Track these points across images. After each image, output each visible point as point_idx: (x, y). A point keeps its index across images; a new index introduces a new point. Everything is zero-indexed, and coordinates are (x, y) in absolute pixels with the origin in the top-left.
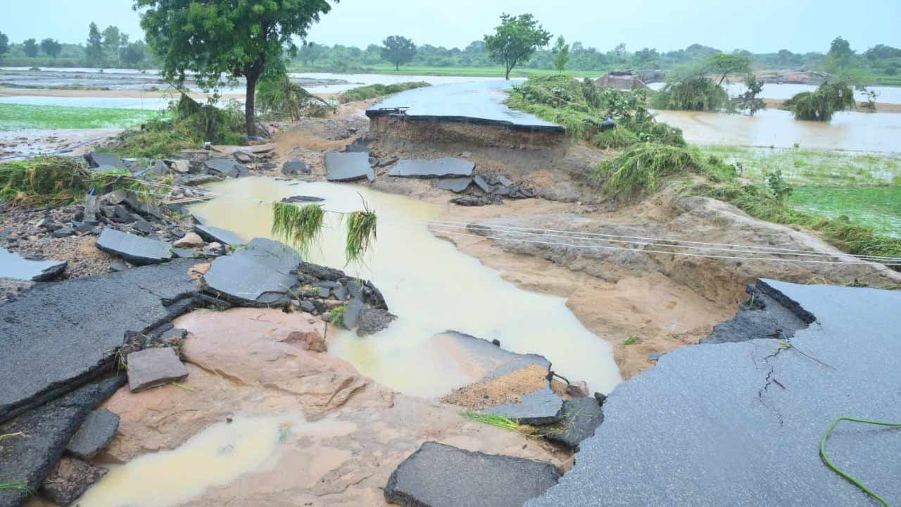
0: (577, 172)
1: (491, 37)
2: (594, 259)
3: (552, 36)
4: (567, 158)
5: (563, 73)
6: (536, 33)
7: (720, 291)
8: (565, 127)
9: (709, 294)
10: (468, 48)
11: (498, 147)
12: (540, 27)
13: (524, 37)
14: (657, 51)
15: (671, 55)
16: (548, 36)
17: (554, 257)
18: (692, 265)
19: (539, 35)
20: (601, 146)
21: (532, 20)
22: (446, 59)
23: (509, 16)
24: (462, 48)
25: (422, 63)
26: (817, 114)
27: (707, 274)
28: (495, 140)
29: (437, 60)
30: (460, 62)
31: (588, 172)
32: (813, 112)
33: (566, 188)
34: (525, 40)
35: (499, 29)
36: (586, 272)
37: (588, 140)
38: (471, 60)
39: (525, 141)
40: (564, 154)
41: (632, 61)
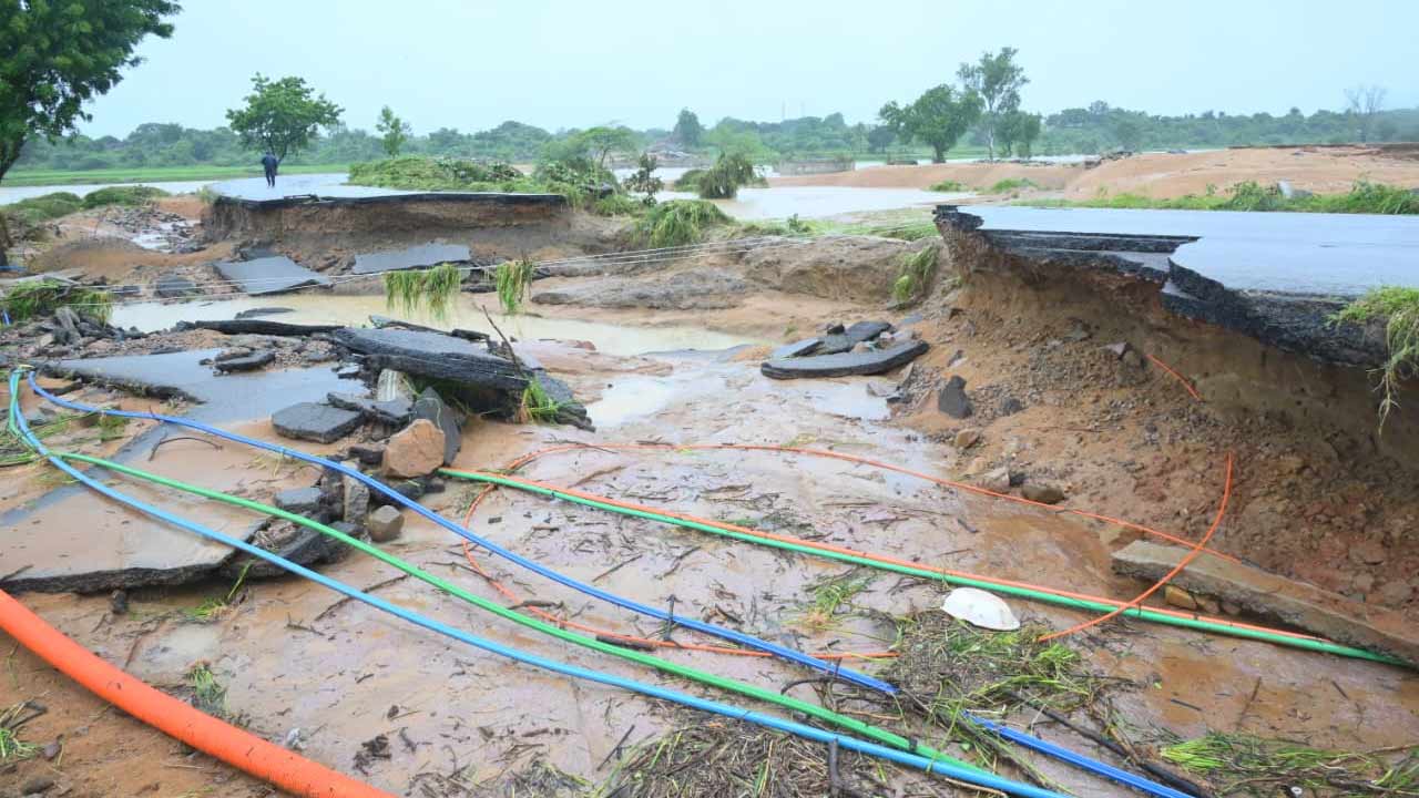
0: (589, 244)
1: (240, 113)
2: (702, 294)
3: (342, 110)
4: (573, 229)
5: (399, 158)
6: (317, 106)
7: (831, 287)
8: (565, 195)
9: (822, 293)
10: (132, 136)
11: (483, 227)
12: (321, 97)
13: (298, 111)
14: (460, 132)
15: (480, 136)
16: (335, 110)
17: (656, 304)
18: (802, 273)
19: (321, 108)
20: (605, 213)
21: (304, 86)
22: (95, 156)
23: (267, 79)
24: (122, 136)
25: (42, 165)
26: (722, 191)
27: (817, 276)
28: (479, 219)
29: (75, 158)
30: (124, 159)
31: (602, 241)
32: (717, 189)
33: (583, 262)
34: (300, 117)
35: (252, 99)
36: (699, 308)
37: (588, 208)
38: (147, 156)
39: (519, 215)
40: (569, 225)
41: (426, 147)
